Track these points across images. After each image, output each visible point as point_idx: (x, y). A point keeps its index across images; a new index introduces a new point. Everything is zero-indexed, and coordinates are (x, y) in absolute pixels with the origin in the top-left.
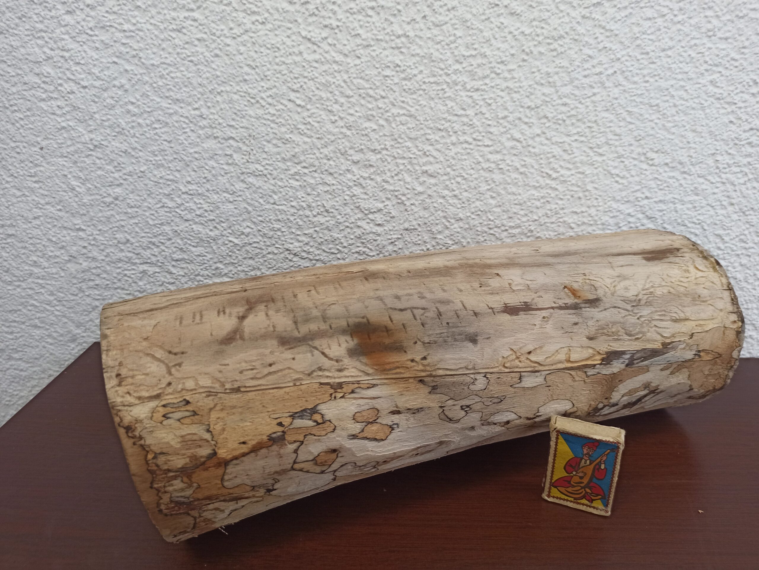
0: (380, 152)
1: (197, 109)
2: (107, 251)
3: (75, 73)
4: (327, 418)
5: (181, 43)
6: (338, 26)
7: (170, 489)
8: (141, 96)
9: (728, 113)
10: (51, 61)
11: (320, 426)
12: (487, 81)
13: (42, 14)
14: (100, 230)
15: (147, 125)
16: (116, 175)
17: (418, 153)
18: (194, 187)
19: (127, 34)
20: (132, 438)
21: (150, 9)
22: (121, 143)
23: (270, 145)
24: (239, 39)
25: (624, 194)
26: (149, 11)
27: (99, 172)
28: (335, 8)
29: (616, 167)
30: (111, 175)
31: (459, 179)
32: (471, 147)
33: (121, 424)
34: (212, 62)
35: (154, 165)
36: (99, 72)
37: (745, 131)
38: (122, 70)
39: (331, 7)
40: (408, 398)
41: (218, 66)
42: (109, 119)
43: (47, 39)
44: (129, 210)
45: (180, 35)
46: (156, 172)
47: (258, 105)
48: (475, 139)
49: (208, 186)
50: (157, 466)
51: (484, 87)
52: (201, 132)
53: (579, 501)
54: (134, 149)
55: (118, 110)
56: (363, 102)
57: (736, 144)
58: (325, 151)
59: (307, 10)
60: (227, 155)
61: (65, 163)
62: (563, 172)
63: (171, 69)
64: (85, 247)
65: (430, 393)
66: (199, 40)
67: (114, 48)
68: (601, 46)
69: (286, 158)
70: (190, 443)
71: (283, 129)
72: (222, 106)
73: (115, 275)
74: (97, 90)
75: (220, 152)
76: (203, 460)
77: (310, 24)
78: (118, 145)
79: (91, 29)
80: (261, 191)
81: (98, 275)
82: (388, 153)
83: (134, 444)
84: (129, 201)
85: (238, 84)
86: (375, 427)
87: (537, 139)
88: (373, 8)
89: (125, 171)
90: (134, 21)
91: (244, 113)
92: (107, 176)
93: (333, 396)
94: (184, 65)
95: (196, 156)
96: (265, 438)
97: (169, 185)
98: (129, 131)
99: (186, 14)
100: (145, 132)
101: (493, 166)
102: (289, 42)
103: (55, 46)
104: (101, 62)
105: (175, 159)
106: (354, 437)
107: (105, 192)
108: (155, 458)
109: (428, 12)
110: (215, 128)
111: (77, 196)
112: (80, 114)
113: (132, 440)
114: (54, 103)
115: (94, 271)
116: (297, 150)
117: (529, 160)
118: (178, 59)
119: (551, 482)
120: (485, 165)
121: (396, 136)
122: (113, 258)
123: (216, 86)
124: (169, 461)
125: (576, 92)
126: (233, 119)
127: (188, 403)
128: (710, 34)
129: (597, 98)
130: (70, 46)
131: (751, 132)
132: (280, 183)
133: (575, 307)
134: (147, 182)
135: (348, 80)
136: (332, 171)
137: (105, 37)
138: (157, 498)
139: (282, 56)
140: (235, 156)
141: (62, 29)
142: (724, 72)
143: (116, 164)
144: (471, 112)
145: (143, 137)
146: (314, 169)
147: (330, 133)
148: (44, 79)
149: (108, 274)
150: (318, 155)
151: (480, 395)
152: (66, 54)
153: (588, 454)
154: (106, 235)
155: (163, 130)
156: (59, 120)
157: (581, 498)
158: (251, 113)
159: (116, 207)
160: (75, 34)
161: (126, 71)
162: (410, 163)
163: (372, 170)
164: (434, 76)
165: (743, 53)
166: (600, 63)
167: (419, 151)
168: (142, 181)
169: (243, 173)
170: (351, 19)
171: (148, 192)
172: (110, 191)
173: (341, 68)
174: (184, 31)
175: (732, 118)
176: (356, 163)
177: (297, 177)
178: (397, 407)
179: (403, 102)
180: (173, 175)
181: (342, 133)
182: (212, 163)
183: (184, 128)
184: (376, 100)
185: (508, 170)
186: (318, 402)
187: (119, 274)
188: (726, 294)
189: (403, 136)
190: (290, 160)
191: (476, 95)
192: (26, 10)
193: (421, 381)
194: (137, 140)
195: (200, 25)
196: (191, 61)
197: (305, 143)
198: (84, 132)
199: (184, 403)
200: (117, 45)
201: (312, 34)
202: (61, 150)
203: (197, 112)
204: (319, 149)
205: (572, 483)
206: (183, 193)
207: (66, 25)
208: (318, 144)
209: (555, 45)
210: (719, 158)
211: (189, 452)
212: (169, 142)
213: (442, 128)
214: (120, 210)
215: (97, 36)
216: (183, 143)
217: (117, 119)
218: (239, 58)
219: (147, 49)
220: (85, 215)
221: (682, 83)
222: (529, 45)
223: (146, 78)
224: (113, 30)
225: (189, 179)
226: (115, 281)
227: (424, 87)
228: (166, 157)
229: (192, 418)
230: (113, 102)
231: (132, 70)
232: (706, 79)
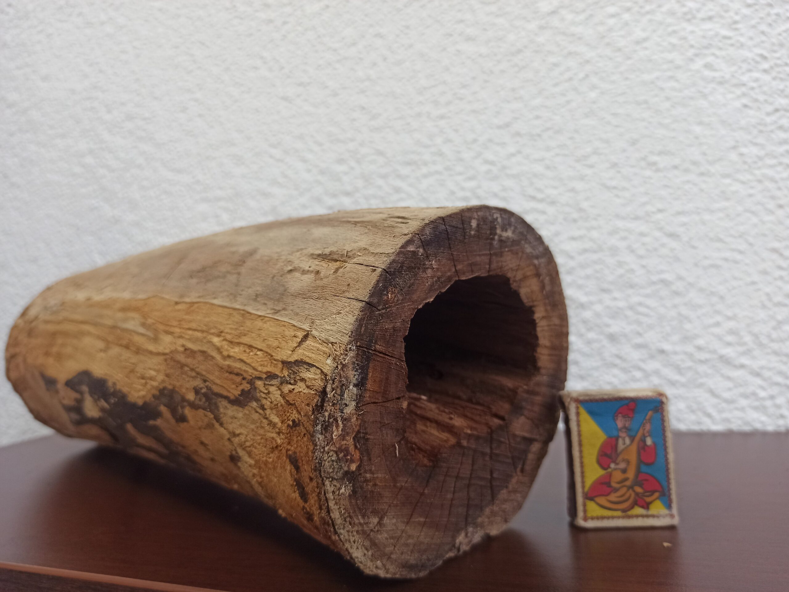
9: (739, 97)
12: (451, 107)
25: (629, 209)
29: (611, 179)
32: (444, 177)
37: (768, 114)
48: (446, 169)
51: (448, 114)
57: (761, 132)
68: (566, 51)
87: (514, 159)
88: (338, 61)
109: (388, 54)
125: (548, 103)
128: (689, 17)
129: (573, 105)
131: (778, 114)
142: (718, 53)
144: (438, 141)
153: (624, 427)
157: (632, 508)
164: (399, 111)
165: (736, 29)
166: (568, 69)
173: (313, 119)
175: (745, 101)
184: (346, 143)
209: (515, 60)
210: (744, 150)
213: (410, 161)
221: (669, 74)
222: (488, 65)
227: (390, 123)
232: (698, 64)
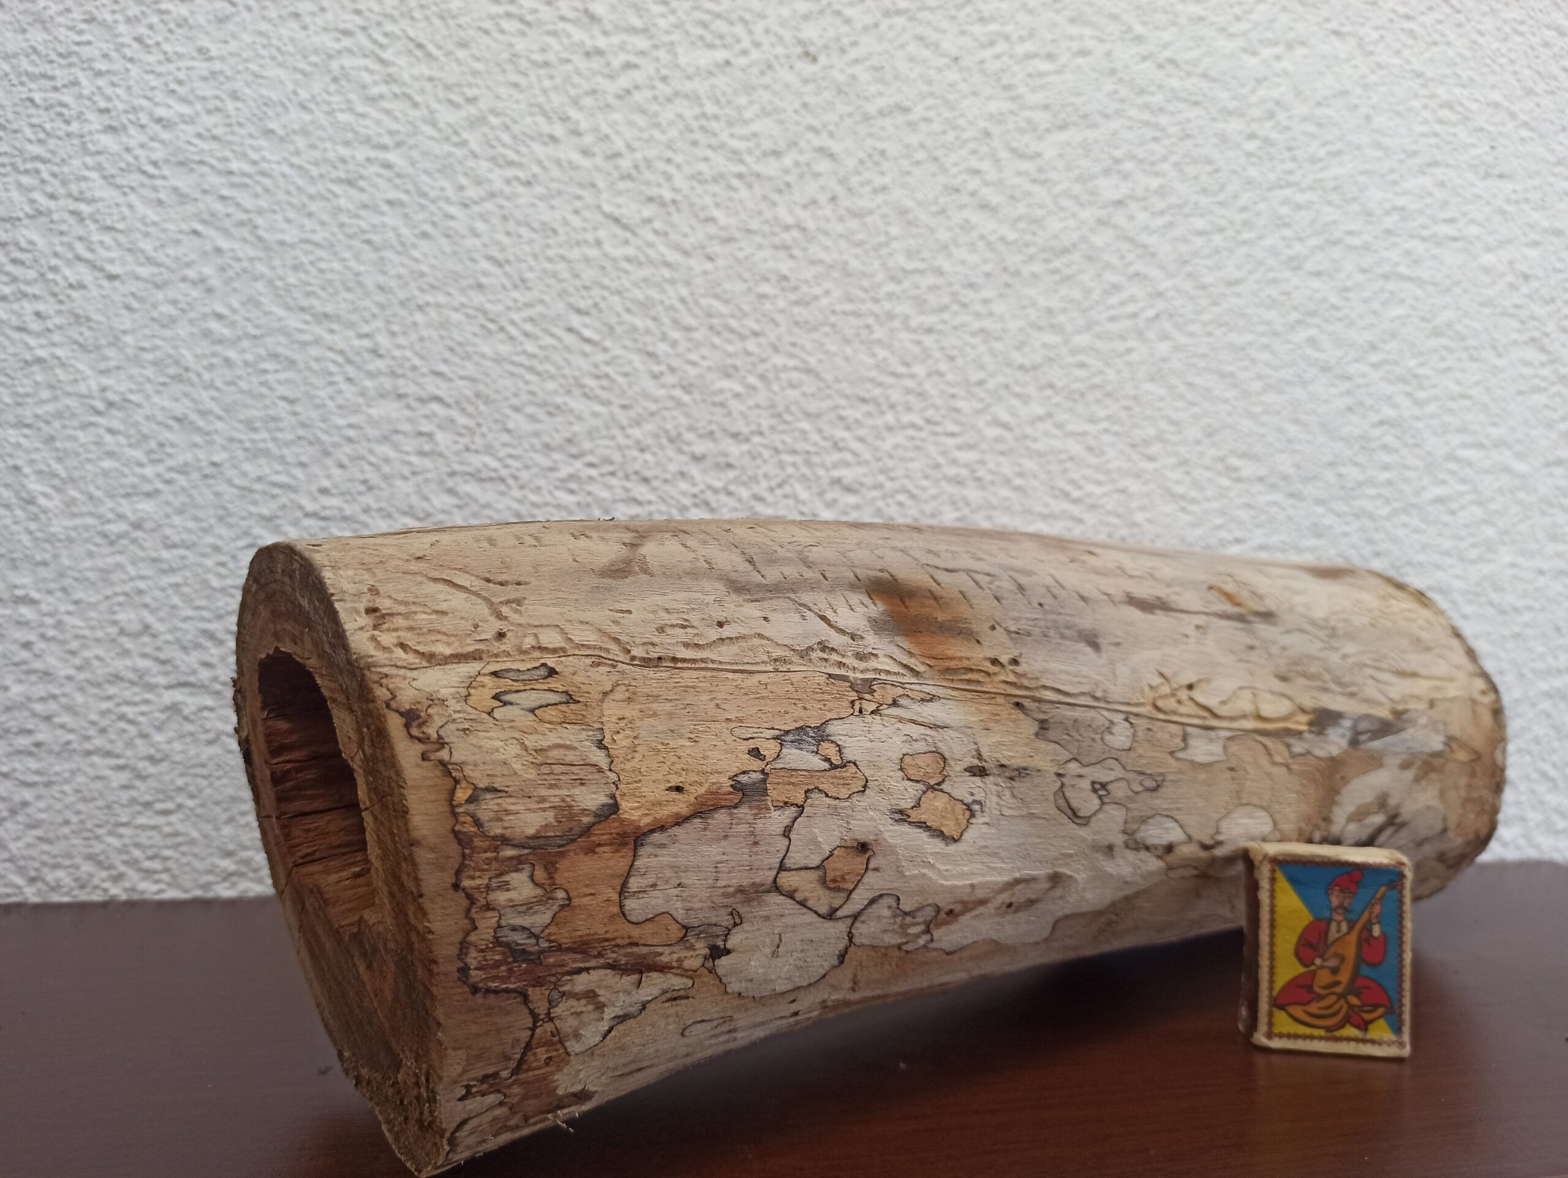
0: (747, 440)
1: (367, 336)
2: (87, 654)
3: (97, 247)
4: (849, 755)
5: (351, 206)
6: (674, 202)
7: (500, 897)
8: (244, 304)
9: (1342, 394)
10: (43, 220)
11: (837, 773)
12: (946, 316)
13: (48, 126)
14: (77, 602)
15: (247, 364)
16: (149, 471)
17: (823, 443)
18: (335, 502)
19: (235, 179)
20: (420, 740)
21: (295, 138)
22: (176, 400)
23: (519, 417)
24: (476, 209)
25: (1198, 532)
26: (292, 142)
27: (107, 464)
28: (671, 169)
29: (1178, 482)
30: (138, 470)
31: (901, 497)
32: (923, 435)
33: (393, 704)
34: (414, 246)
35: (246, 450)
36: (156, 249)
37: (1373, 426)
38: (208, 247)
39: (661, 166)
40: (998, 738)
41: (425, 255)
42: (156, 348)
43: (45, 175)
44: (165, 554)
45: (352, 192)
46: (247, 467)
47: (502, 336)
48: (928, 421)
49: (368, 500)
50: (477, 823)
51: (940, 327)
52: (369, 383)
53: (1338, 1034)
54: (203, 414)
55: (182, 330)
56: (716, 340)
57: (1363, 448)
58: (636, 433)
59: (617, 167)
60: (420, 434)
61: (22, 440)
62: (1090, 488)
63: (320, 253)
64: (27, 645)
65: (1037, 735)
66: (390, 203)
67: (201, 205)
68: (1131, 270)
69: (553, 444)
70: (558, 769)
71: (551, 385)
72: (425, 333)
73: (93, 717)
74: (141, 285)
75: (406, 427)
76: (586, 820)
77: (620, 193)
78: (167, 403)
79: (155, 164)
80: (489, 512)
81: (48, 718)
82: (765, 441)
83: (424, 757)
84: (168, 531)
85: (463, 291)
86: (939, 802)
87: (1041, 426)
88: (740, 176)
89: (170, 463)
90: (254, 156)
91: (469, 349)
92: (126, 470)
93: (857, 707)
94: (350, 247)
95: (351, 433)
96: (726, 784)
97: (274, 497)
98: (199, 375)
99: (372, 154)
100: (240, 377)
101: (964, 472)
102: (576, 221)
103: (62, 191)
104: (164, 230)
105: (300, 438)
106: (901, 816)
107: (112, 510)
108: (471, 800)
109: (839, 190)
110: (403, 376)
111: (35, 518)
112: (87, 333)
113: (420, 748)
114: (28, 307)
115: (39, 707)
116: (577, 428)
117: (1029, 464)
118: (340, 236)
119: (1271, 996)
120: (951, 471)
121: (781, 409)
122: (100, 672)
123: (416, 293)
124: (507, 812)
125: (1099, 345)
126: (445, 361)
127: (552, 672)
128: (1295, 264)
129: (1134, 357)
130: (98, 194)
132: (534, 498)
133: (1241, 619)
134: (223, 488)
135: (689, 299)
136: (648, 473)
137: (182, 181)
138: (465, 923)
139: (560, 246)
140: (440, 436)
141: (89, 160)
142: (1324, 325)
143: (153, 444)
144: (920, 370)
145: (232, 388)
146: (610, 468)
147: (648, 396)
148: (18, 255)
149: (76, 714)
150: (621, 440)
151: (1123, 760)
152: (85, 209)
153: (1341, 906)
154: (92, 614)
155: (282, 376)
156: (32, 342)
157: (1341, 1026)
158: (486, 349)
159: (132, 548)
160: (114, 171)
161: (218, 251)
162: (808, 463)
163: (731, 474)
164: (851, 301)
165: (1347, 299)
166: (1133, 299)
167: (825, 439)
168: (209, 486)
169: (452, 474)
170: (699, 189)
171: (222, 512)
172: (125, 507)
173: (676, 275)
174: (362, 183)
175: (1349, 401)
176: (697, 459)
177: (573, 486)
178: (980, 757)
179: (794, 344)
180: (290, 475)
181: (672, 398)
182: (384, 450)
183: (331, 374)
184: (742, 338)
185: (993, 483)
186: (829, 716)
187: (103, 713)
188: (1455, 643)
189: (793, 408)
190: (560, 448)
191: (928, 340)
192: (11, 116)
193: (1018, 705)
194: (214, 393)
195: (399, 175)
196: (368, 242)
197: (595, 415)
198: (89, 372)
199: (543, 672)
200: (208, 199)
201: (624, 211)
202: (19, 411)
203: (366, 343)
204: (622, 428)
205: (1317, 989)
206: (307, 515)
207: (99, 153)
208: (623, 417)
209: (1057, 263)
210: (1343, 470)
211: (555, 796)
212: (291, 402)
213: (866, 396)
214: (141, 554)
215: (164, 178)
216: (324, 405)
217: (175, 348)
218: (471, 242)
219: (274, 212)
220: (45, 564)
221: (1264, 340)
222: (1014, 260)
223: (261, 268)
224: (206, 169)
225: (326, 483)
226: (92, 732)
227: (833, 319)
228: (279, 435)
229: (563, 707)
230: (173, 311)
231: (232, 250)
232: (1301, 335)
